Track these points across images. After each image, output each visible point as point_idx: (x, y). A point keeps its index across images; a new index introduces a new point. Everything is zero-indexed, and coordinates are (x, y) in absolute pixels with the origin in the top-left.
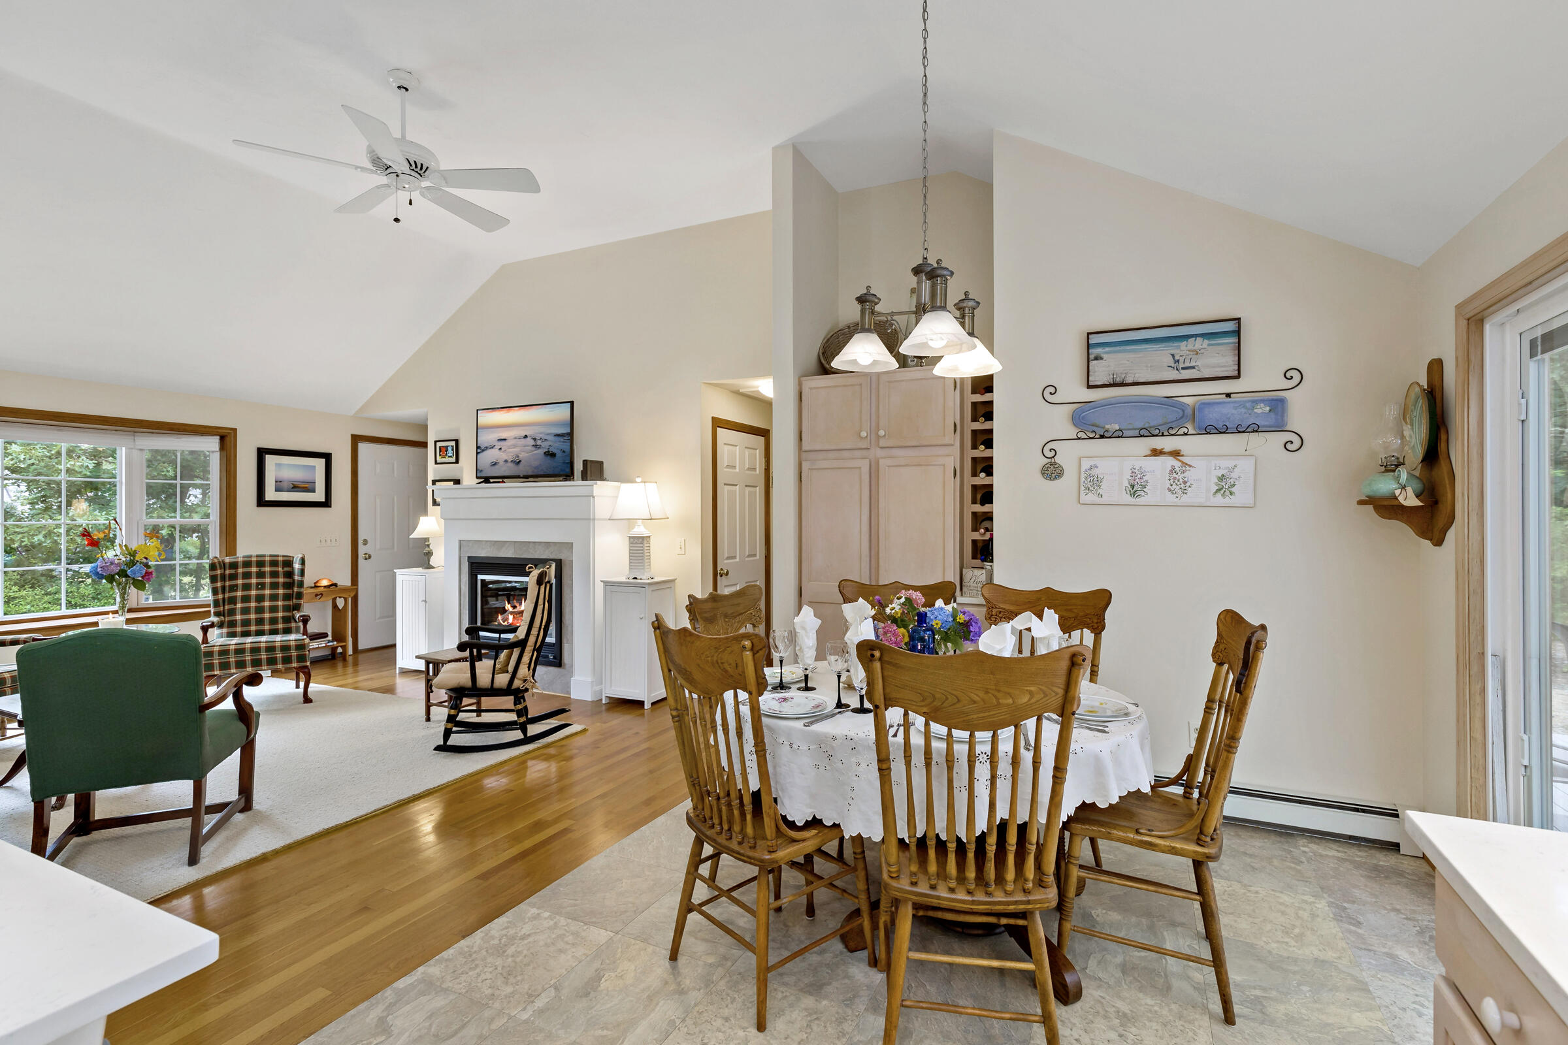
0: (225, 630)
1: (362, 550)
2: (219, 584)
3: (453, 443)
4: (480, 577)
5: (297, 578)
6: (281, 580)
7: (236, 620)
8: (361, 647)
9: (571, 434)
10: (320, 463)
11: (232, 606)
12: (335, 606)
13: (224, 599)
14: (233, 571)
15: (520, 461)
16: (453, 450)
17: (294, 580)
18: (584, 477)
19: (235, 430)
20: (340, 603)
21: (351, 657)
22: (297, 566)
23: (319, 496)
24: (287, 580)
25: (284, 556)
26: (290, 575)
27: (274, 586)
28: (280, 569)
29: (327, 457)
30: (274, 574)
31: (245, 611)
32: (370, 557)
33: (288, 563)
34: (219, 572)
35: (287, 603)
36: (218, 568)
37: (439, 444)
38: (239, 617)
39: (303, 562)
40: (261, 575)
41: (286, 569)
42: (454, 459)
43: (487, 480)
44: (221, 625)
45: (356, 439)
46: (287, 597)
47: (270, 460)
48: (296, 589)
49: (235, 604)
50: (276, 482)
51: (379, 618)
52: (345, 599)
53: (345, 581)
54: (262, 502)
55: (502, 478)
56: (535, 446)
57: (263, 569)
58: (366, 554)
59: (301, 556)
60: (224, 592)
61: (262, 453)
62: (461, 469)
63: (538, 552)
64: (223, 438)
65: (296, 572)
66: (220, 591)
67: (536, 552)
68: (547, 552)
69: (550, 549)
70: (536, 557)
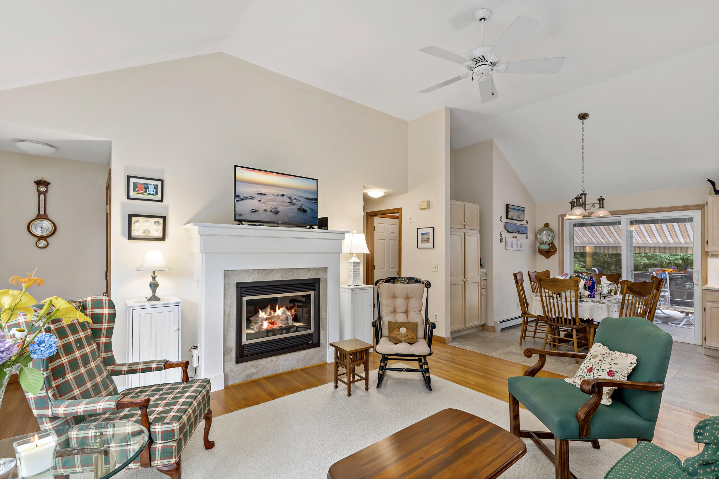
3: (158, 183)
4: (245, 298)
15: (278, 212)
16: (156, 189)
37: (131, 180)
55: (261, 223)
62: (167, 208)
63: (301, 275)
67: (299, 275)
68: (308, 274)
69: (310, 272)
70: (300, 278)
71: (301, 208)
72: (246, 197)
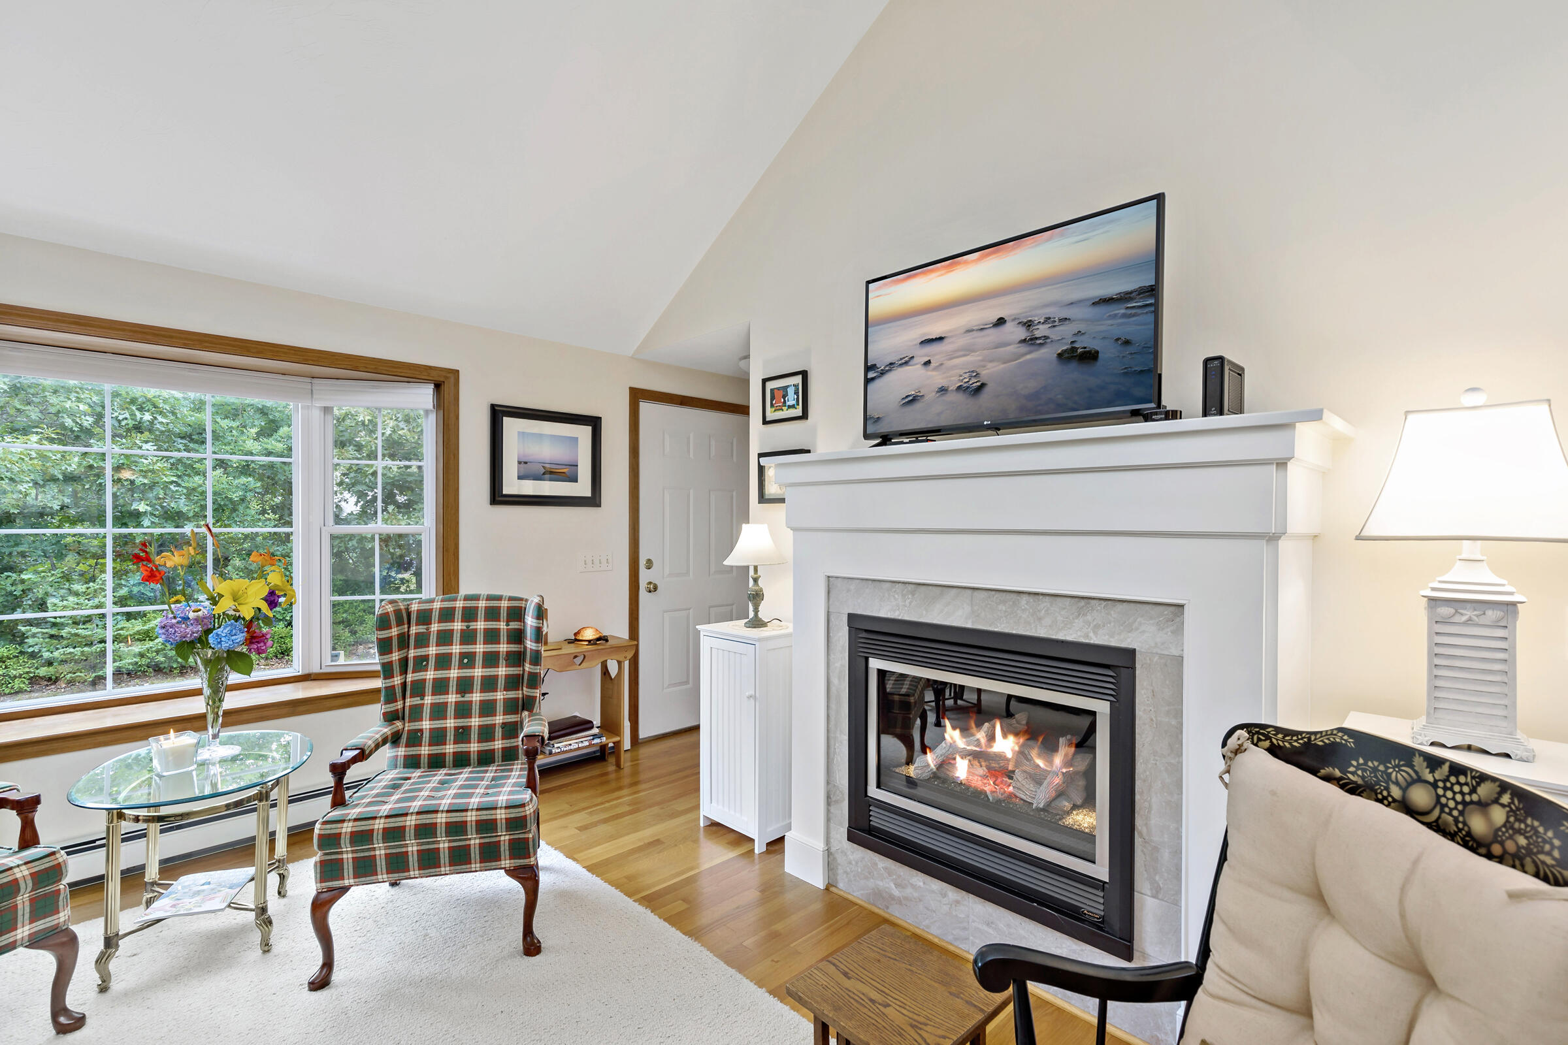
0: (401, 751)
1: (645, 576)
2: (395, 656)
3: (798, 380)
4: (875, 664)
5: (530, 644)
6: (503, 648)
7: (421, 730)
8: (643, 733)
9: (1153, 291)
10: (585, 432)
11: (417, 701)
12: (605, 672)
13: (404, 685)
14: (422, 629)
15: (983, 385)
16: (796, 393)
17: (525, 648)
18: (1213, 403)
19: (456, 373)
20: (613, 668)
21: (628, 755)
22: (530, 621)
23: (582, 488)
24: (514, 648)
25: (511, 599)
26: (517, 637)
27: (491, 659)
28: (502, 625)
29: (595, 423)
30: (492, 636)
31: (439, 711)
32: (655, 588)
33: (517, 614)
34: (394, 632)
35: (512, 694)
36: (393, 622)
37: (770, 385)
38: (426, 725)
39: (541, 614)
40: (468, 637)
41: (514, 625)
42: (798, 412)
43: (886, 440)
44: (395, 739)
45: (637, 396)
46: (513, 682)
47: (510, 425)
48: (528, 667)
49: (422, 696)
50: (519, 463)
51: (670, 685)
52: (619, 663)
53: (619, 630)
54: (497, 497)
56: (1031, 341)
57: (473, 625)
58: (650, 583)
59: (536, 600)
60: (404, 672)
61: (498, 414)
62: (813, 430)
63: (1047, 621)
64: (438, 386)
65: (529, 633)
66: (396, 668)
67: (1040, 619)
68: (1079, 623)
69: (1089, 618)
70: (1042, 633)
71: (1074, 349)
72: (891, 364)
